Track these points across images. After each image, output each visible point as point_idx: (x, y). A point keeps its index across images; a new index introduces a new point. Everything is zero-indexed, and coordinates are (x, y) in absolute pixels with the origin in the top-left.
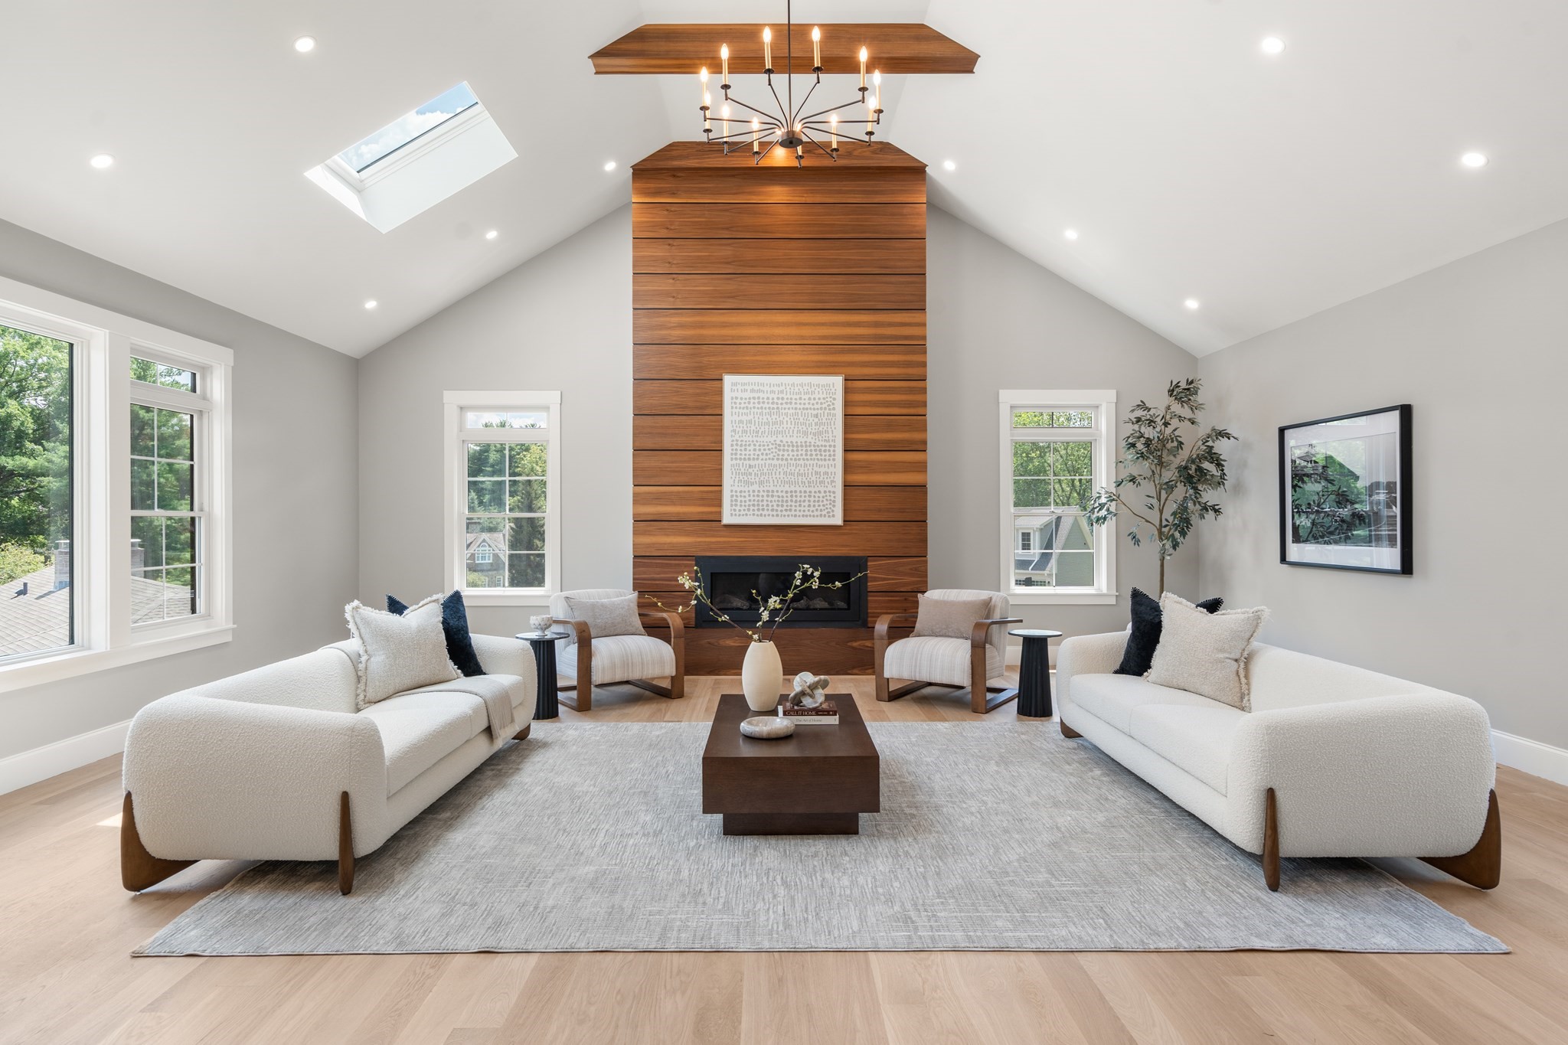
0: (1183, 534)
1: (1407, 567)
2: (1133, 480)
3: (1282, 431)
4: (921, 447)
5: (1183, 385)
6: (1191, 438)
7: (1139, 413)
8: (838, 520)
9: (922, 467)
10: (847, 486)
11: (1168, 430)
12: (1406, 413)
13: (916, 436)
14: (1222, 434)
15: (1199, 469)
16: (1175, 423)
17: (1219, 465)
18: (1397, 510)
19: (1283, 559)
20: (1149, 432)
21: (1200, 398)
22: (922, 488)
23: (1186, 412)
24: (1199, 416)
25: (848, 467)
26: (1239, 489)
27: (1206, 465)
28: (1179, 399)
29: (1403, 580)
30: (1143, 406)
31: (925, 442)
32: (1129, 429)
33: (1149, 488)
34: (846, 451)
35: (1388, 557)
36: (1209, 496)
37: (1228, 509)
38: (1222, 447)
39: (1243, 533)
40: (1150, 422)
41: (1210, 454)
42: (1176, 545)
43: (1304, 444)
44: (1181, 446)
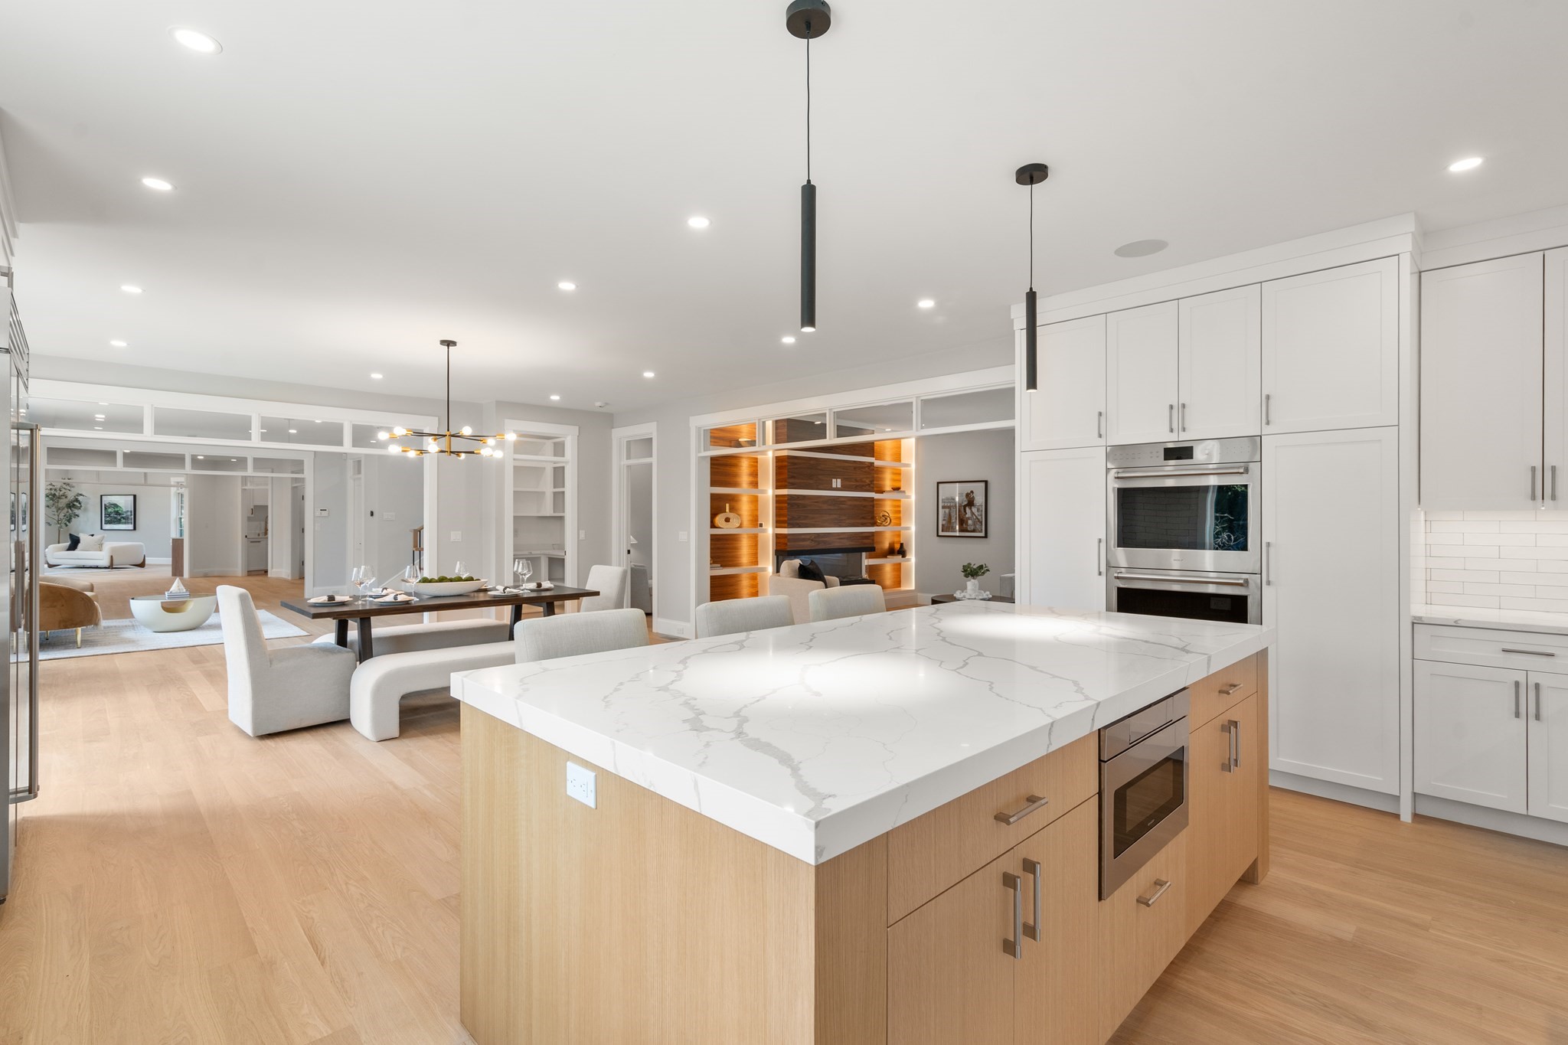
0: (69, 522)
1: (135, 529)
3: (101, 496)
6: (71, 496)
7: (51, 487)
11: (61, 493)
12: (135, 496)
14: (81, 495)
15: (73, 504)
16: (64, 491)
17: (80, 503)
18: (133, 517)
19: (101, 529)
20: (53, 492)
21: (74, 483)
26: (86, 510)
27: (75, 503)
29: (134, 532)
30: (51, 484)
32: (48, 491)
33: (54, 509)
35: (131, 527)
36: (77, 512)
37: (81, 515)
38: (80, 498)
39: (87, 523)
40: (55, 490)
41: (77, 500)
42: (67, 525)
43: (107, 500)
44: (66, 497)
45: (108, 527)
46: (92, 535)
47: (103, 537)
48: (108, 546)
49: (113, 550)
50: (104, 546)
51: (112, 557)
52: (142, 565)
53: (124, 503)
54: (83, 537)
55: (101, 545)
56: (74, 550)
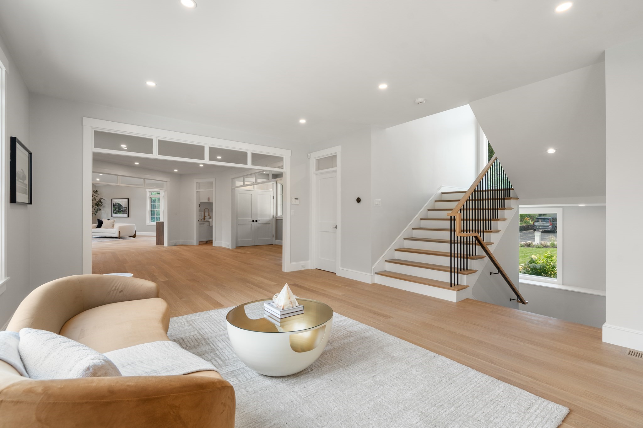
1: (128, 216)
3: (112, 199)
5: (95, 191)
12: (128, 199)
14: (102, 199)
15: (99, 204)
16: (94, 197)
17: (102, 203)
18: (127, 210)
19: (112, 216)
21: (99, 193)
23: (96, 195)
24: (98, 196)
26: (104, 207)
27: (99, 203)
28: (94, 193)
29: (128, 218)
35: (126, 215)
36: (100, 207)
38: (102, 200)
39: (106, 214)
41: (100, 202)
42: (95, 215)
43: (115, 201)
44: (95, 200)
45: (114, 215)
46: (109, 220)
47: (115, 220)
48: (118, 225)
49: (120, 228)
50: (115, 226)
51: (120, 231)
52: (134, 236)
53: (124, 203)
54: (105, 221)
55: (113, 225)
56: (100, 228)
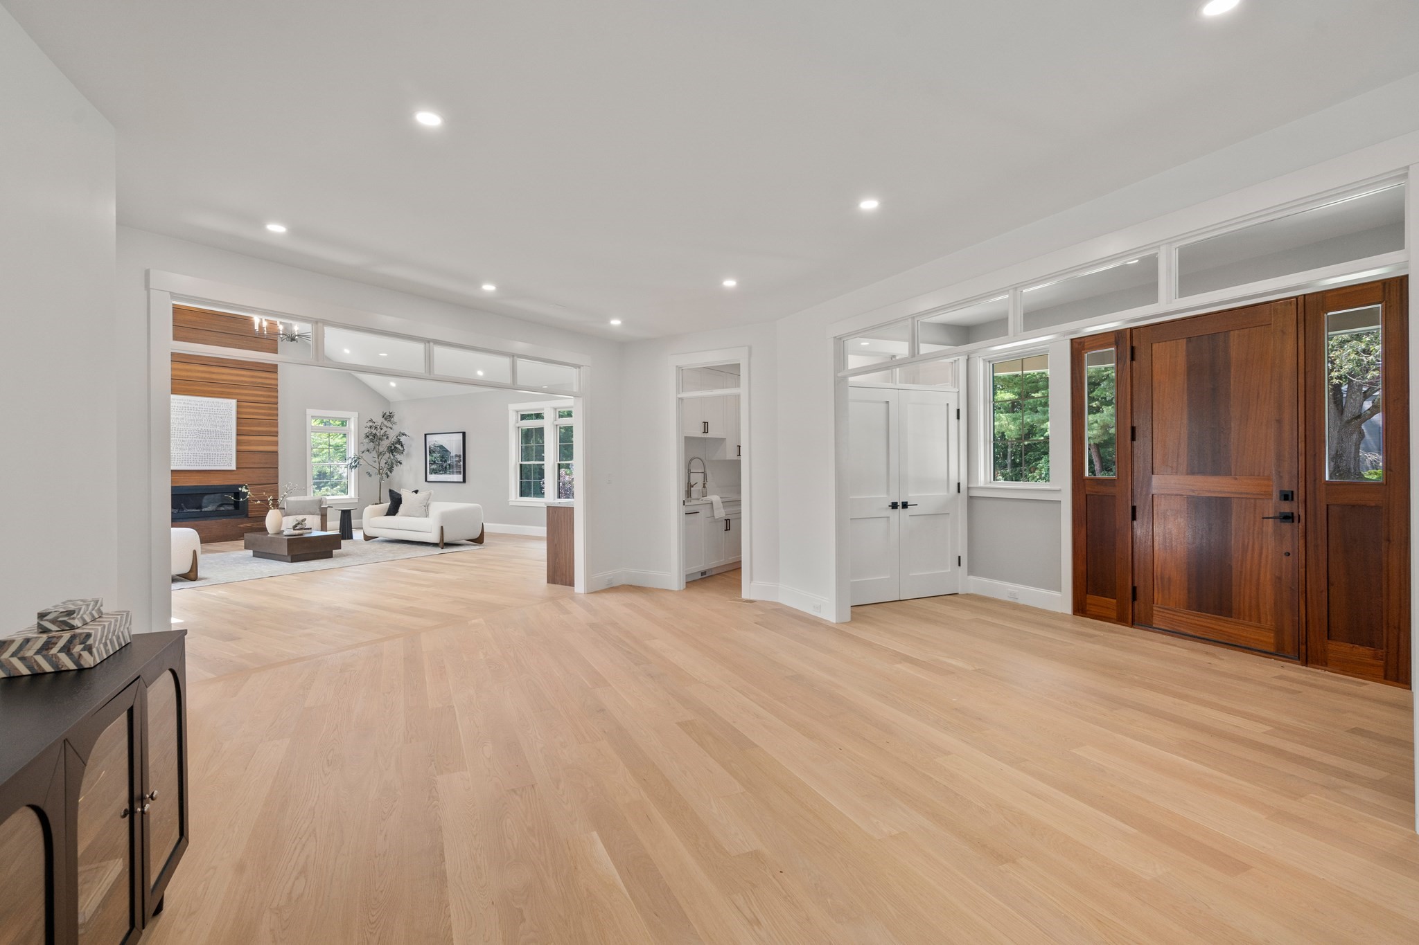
0: (391, 472)
1: (464, 481)
2: (368, 451)
3: (426, 435)
4: (276, 434)
5: (388, 414)
6: (392, 436)
7: (371, 424)
8: (234, 467)
9: (276, 443)
10: (238, 451)
11: (382, 432)
12: (464, 434)
13: (273, 429)
14: (403, 434)
15: (396, 447)
16: (385, 429)
17: (402, 446)
18: (462, 463)
19: (426, 480)
20: (374, 431)
21: (395, 419)
22: (276, 452)
23: (389, 424)
24: (394, 427)
25: (238, 443)
26: (408, 455)
27: (397, 446)
28: (386, 419)
29: (463, 484)
30: (371, 421)
31: (277, 432)
32: (367, 430)
33: (374, 454)
34: (237, 435)
35: (459, 478)
36: (399, 457)
37: (403, 463)
38: (403, 439)
39: (410, 472)
40: (376, 428)
41: (399, 442)
42: (388, 476)
43: (433, 440)
44: (387, 438)
45: (431, 477)
46: (416, 492)
47: (430, 494)
48: (439, 508)
49: (444, 515)
50: (431, 508)
51: (442, 526)
52: (479, 540)
53: (452, 444)
54: (406, 495)
55: (427, 506)
56: (394, 515)
